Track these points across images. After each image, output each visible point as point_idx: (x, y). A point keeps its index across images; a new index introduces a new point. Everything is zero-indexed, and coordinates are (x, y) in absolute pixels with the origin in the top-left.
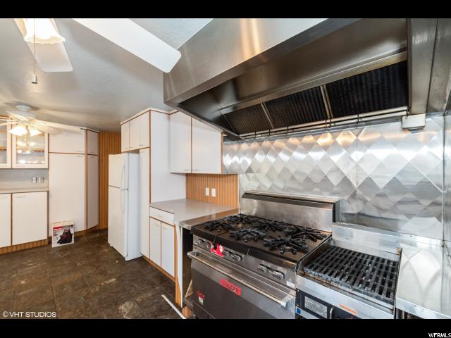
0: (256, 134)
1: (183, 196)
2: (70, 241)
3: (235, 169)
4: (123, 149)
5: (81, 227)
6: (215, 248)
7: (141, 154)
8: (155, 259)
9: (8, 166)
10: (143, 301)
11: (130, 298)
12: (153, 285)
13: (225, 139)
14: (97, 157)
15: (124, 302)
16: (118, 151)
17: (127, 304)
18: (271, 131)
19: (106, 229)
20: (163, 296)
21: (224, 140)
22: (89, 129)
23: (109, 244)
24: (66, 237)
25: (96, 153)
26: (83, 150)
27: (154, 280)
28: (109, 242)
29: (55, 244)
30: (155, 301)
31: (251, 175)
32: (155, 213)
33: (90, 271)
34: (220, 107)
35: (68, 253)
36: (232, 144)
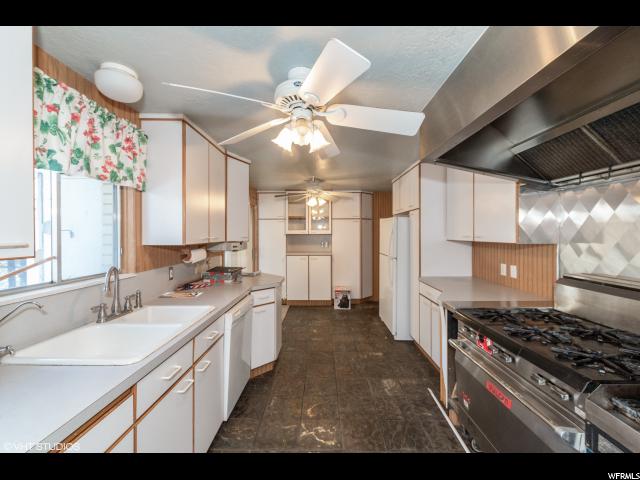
0: (581, 177)
1: (468, 273)
2: (347, 307)
3: (551, 235)
4: (394, 212)
5: (356, 295)
6: (482, 341)
7: (411, 216)
8: (425, 346)
9: (306, 232)
10: (406, 386)
11: (393, 376)
12: (420, 375)
13: (522, 190)
14: (370, 222)
15: (387, 378)
16: (389, 214)
17: (390, 380)
18: (614, 168)
19: (377, 303)
20: (430, 390)
21: (522, 192)
22: (364, 192)
23: (379, 318)
24: (344, 303)
25: (370, 216)
26: (357, 214)
27: (423, 370)
28: (380, 315)
29: (336, 307)
30: (419, 391)
31: (583, 246)
32: (425, 289)
33: (360, 339)
34: (511, 145)
35: (345, 317)
36: (540, 196)
